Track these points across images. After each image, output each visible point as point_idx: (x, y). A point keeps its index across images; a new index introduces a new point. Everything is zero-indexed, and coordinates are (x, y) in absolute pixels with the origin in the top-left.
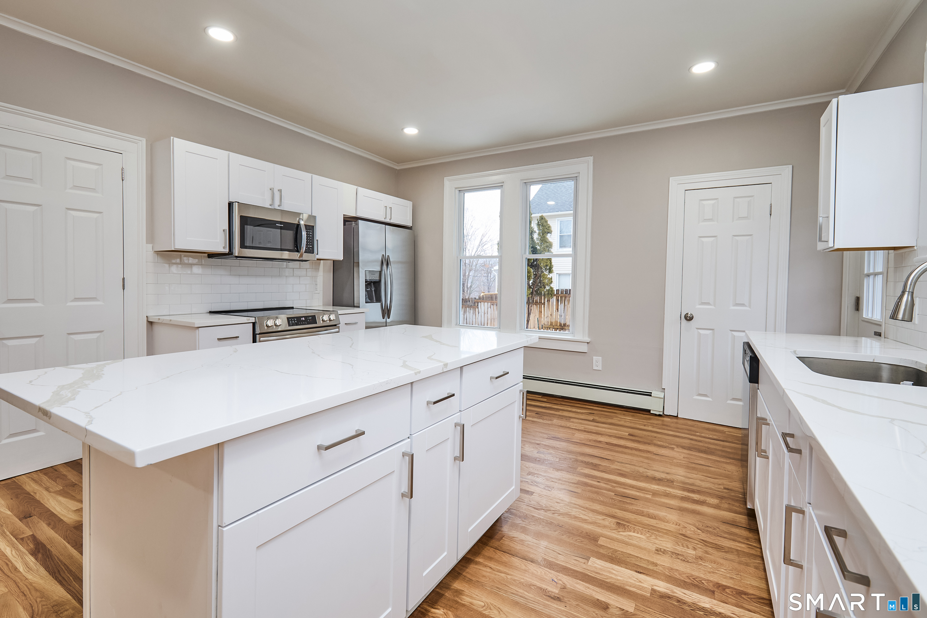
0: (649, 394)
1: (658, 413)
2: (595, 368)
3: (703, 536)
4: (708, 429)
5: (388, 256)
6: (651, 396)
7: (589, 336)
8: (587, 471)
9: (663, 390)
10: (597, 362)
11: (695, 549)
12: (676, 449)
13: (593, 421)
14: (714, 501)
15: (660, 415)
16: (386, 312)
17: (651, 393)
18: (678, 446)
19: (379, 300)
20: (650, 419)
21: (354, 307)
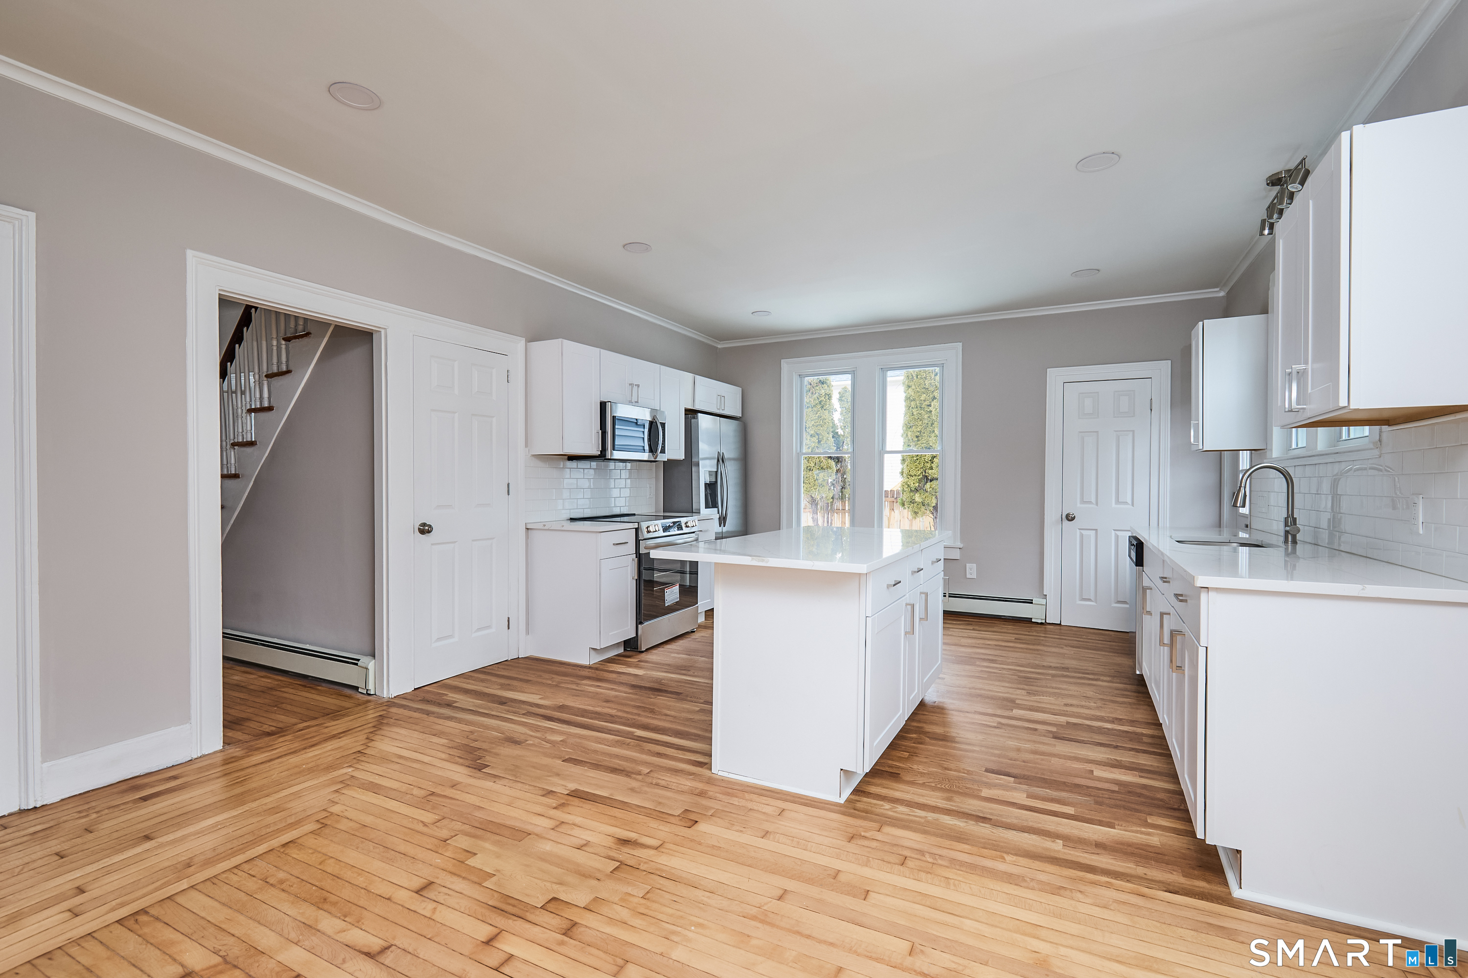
0: (1030, 602)
1: (1039, 621)
2: (968, 576)
3: (1101, 697)
4: (1094, 633)
5: (723, 453)
6: (1032, 603)
7: (962, 540)
8: (985, 664)
9: (1044, 596)
10: (972, 571)
11: (1095, 703)
12: (1065, 648)
13: (973, 630)
14: (1108, 679)
15: (1042, 623)
16: (723, 520)
17: (1032, 600)
18: (1066, 646)
19: (715, 505)
20: (1031, 627)
21: (692, 512)
